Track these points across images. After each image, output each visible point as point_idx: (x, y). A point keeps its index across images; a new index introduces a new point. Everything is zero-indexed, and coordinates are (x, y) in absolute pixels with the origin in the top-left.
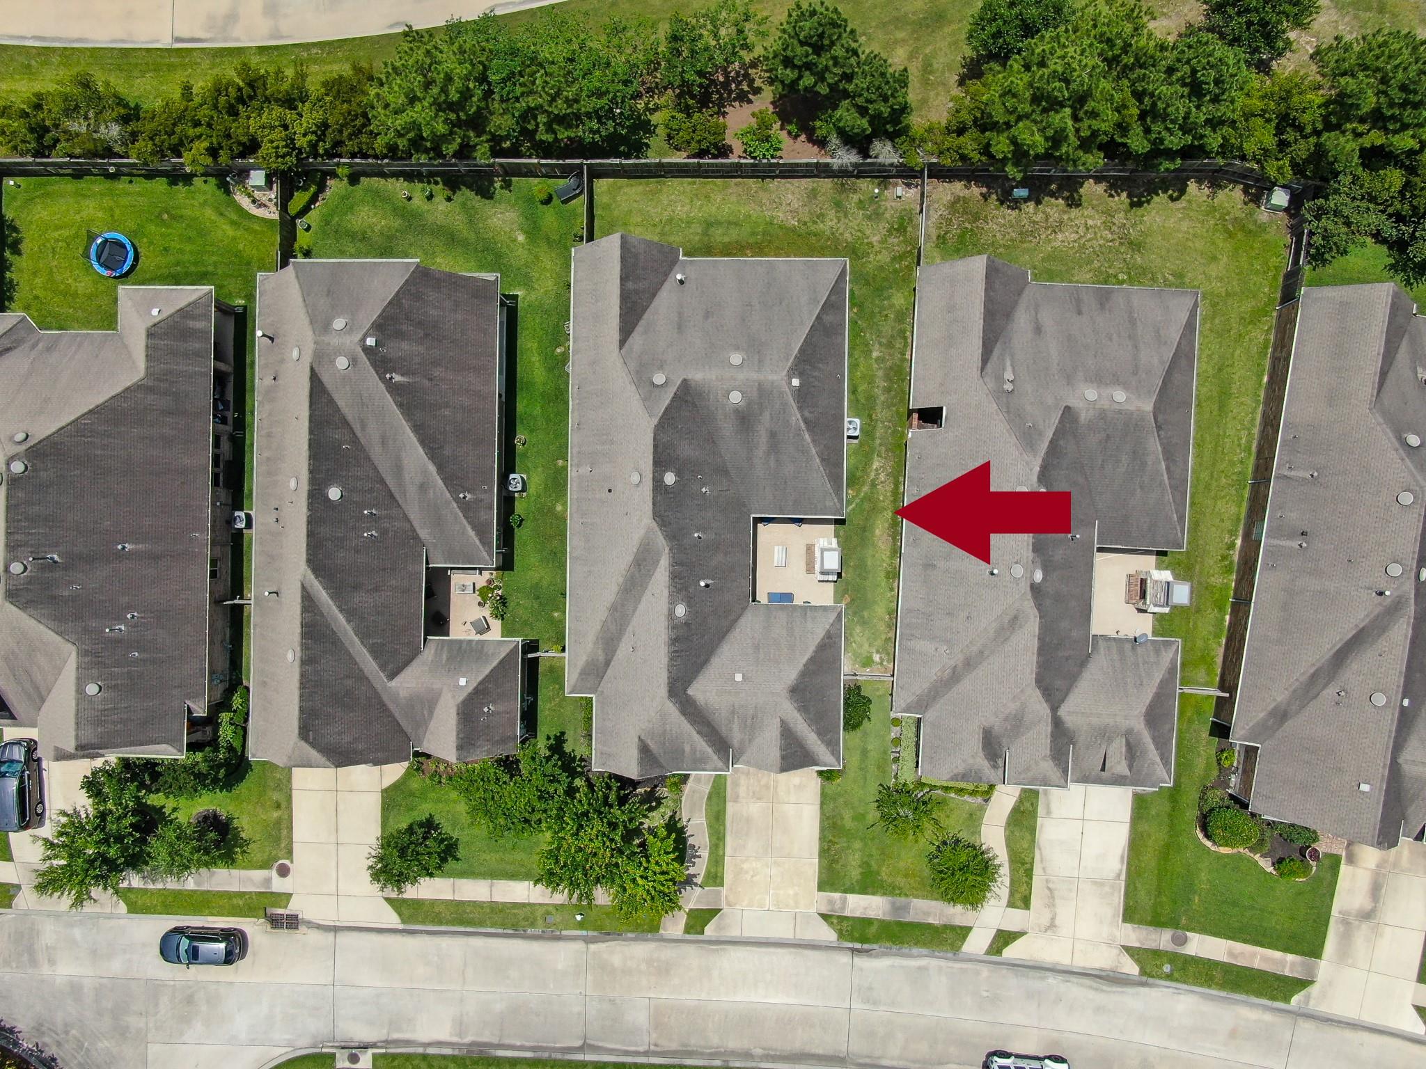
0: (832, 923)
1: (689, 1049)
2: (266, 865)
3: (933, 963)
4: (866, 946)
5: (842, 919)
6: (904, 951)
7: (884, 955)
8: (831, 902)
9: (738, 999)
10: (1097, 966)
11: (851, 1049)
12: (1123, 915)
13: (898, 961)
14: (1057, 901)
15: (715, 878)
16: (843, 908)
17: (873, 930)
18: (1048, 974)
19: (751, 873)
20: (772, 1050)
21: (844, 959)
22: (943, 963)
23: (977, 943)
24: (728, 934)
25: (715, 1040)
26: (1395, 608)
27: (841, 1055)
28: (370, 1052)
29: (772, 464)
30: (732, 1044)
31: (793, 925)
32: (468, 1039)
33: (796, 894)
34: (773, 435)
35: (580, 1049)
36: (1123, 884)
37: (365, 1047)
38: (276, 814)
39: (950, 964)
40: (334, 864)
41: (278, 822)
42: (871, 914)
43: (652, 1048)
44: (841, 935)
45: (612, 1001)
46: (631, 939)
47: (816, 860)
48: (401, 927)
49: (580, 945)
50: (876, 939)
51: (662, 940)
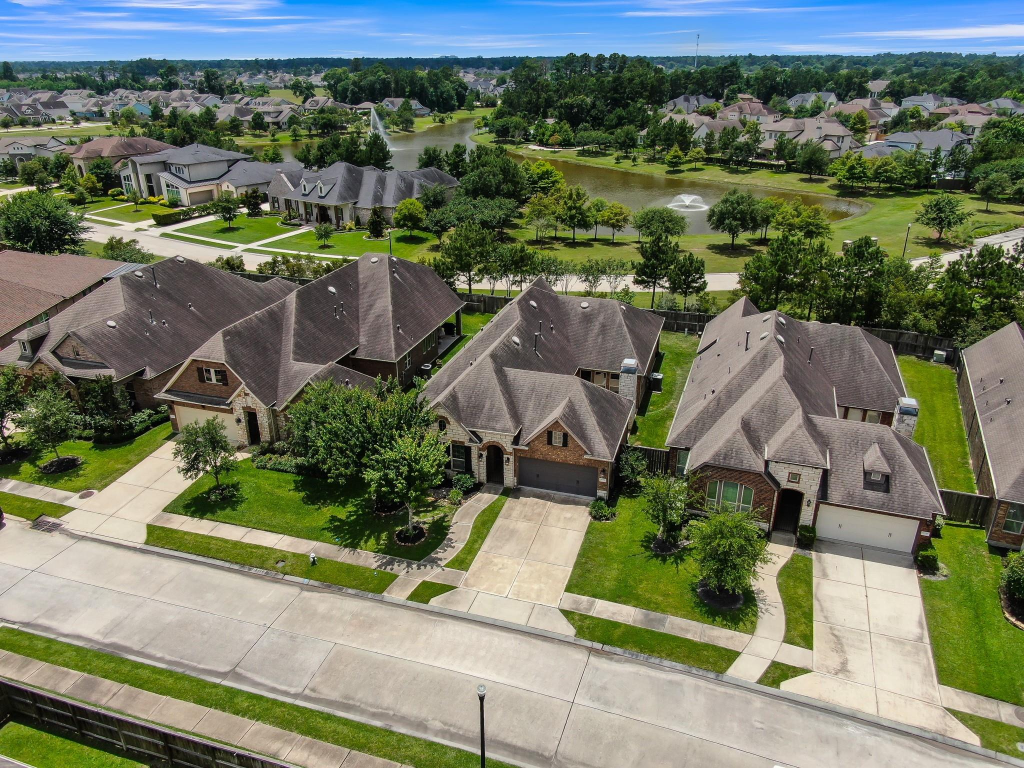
0: (573, 619)
1: (351, 702)
2: (77, 490)
3: (689, 681)
4: (607, 648)
5: (584, 617)
6: (653, 660)
7: (627, 661)
8: (576, 602)
9: (437, 664)
10: (916, 723)
11: (561, 749)
12: (938, 676)
13: (643, 670)
14: (846, 648)
15: (462, 563)
16: (589, 609)
17: (618, 632)
18: (845, 721)
19: (500, 566)
20: (455, 726)
21: (580, 656)
22: (702, 683)
23: (748, 669)
24: (454, 608)
27: (546, 754)
29: (600, 340)
30: (407, 709)
31: (528, 614)
33: (541, 590)
34: (603, 326)
35: (225, 674)
36: (929, 647)
38: (119, 467)
39: (712, 686)
40: (130, 498)
42: (620, 619)
43: (307, 692)
44: (580, 633)
45: (293, 638)
46: (350, 595)
47: (571, 569)
48: (140, 546)
50: (621, 643)
51: (382, 601)
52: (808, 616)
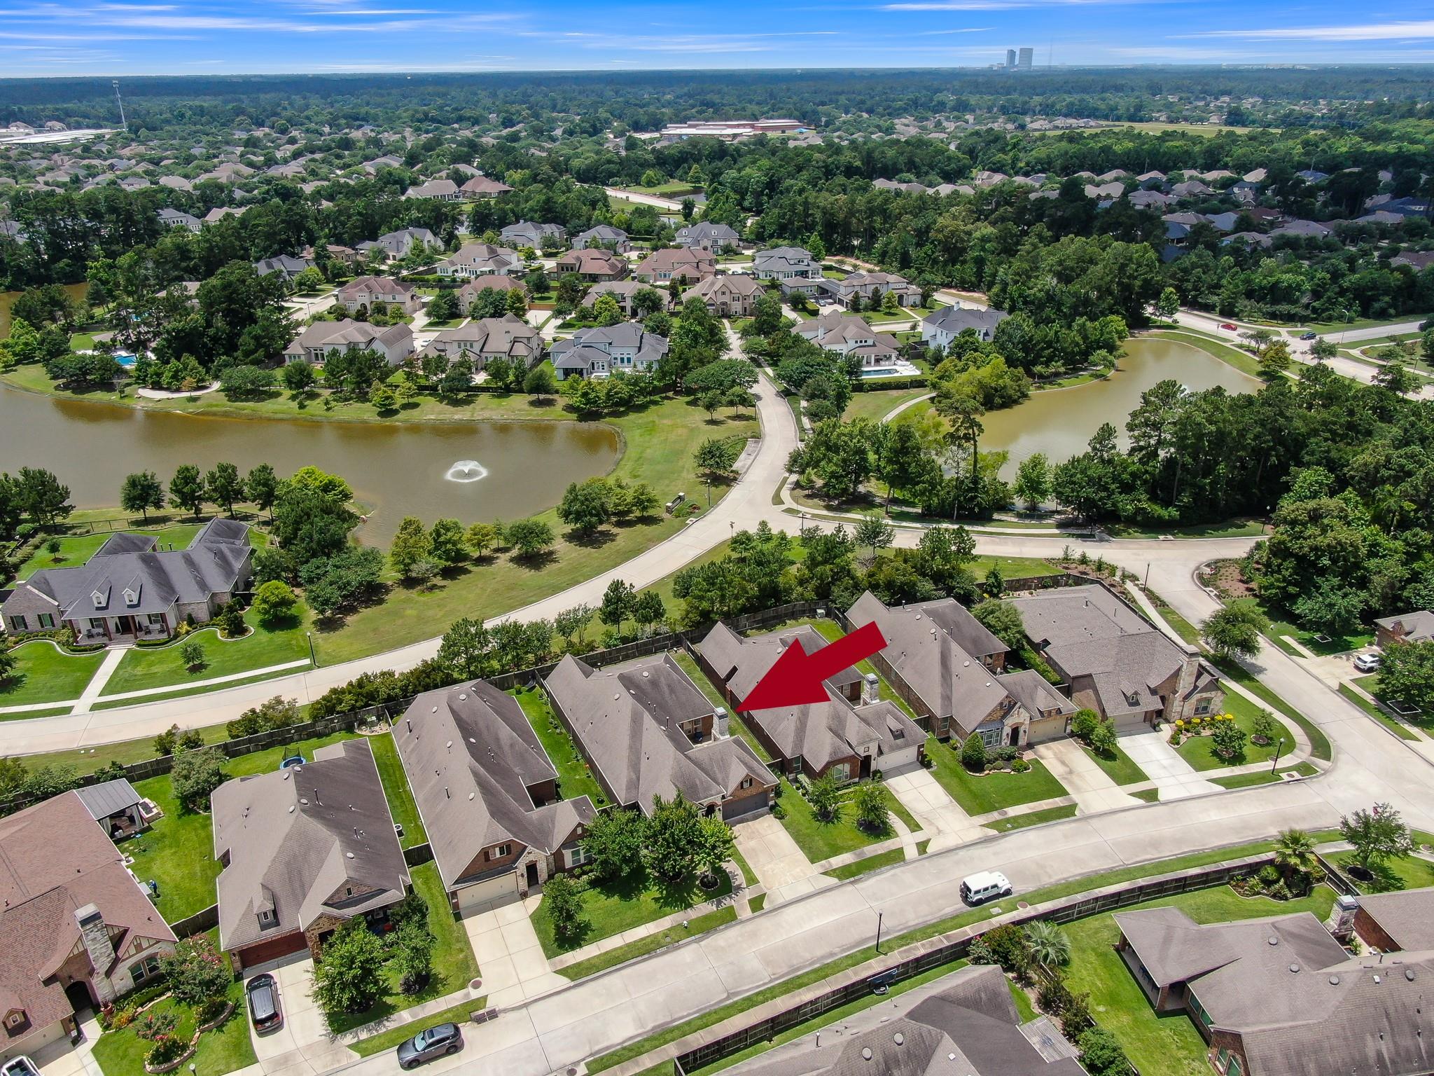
0: (831, 875)
1: (795, 967)
2: (463, 987)
5: (834, 871)
7: (868, 877)
8: (822, 866)
10: (976, 837)
12: (968, 813)
13: (878, 878)
14: (933, 821)
15: (752, 880)
16: (831, 866)
17: (854, 868)
19: (771, 870)
21: (849, 889)
22: (901, 869)
23: (911, 852)
24: (778, 903)
25: (808, 956)
26: (944, 642)
28: (583, 1064)
30: (819, 953)
31: (811, 885)
32: (649, 1028)
33: (801, 870)
34: (669, 686)
35: (728, 998)
36: (955, 803)
37: (579, 1062)
38: (461, 956)
39: (906, 867)
40: (511, 967)
41: (466, 957)
42: (848, 862)
43: (772, 977)
44: (840, 879)
45: (732, 964)
46: (723, 930)
47: (802, 852)
48: (572, 984)
49: (694, 946)
50: (859, 872)
51: (742, 922)
52: (909, 815)
